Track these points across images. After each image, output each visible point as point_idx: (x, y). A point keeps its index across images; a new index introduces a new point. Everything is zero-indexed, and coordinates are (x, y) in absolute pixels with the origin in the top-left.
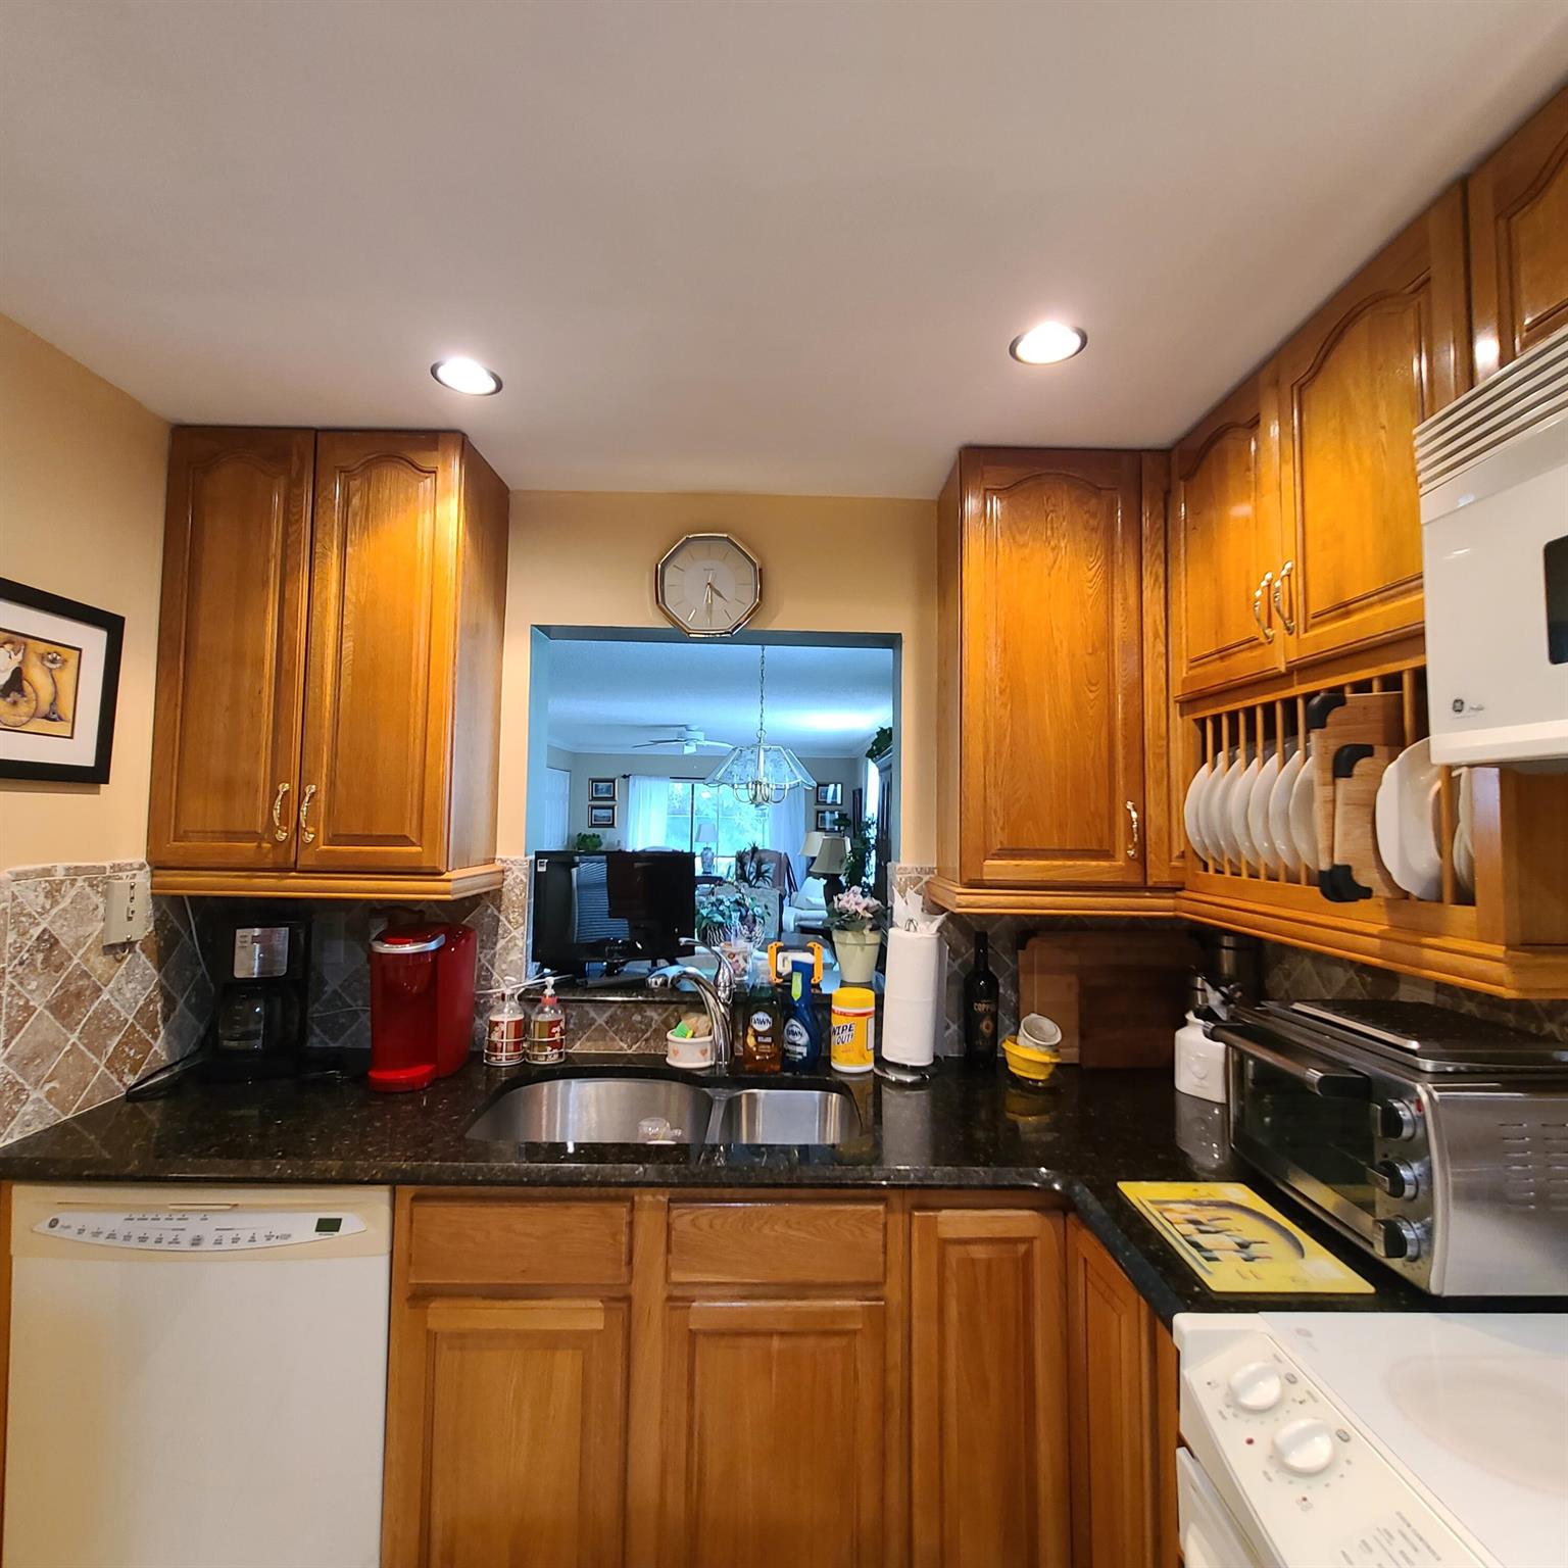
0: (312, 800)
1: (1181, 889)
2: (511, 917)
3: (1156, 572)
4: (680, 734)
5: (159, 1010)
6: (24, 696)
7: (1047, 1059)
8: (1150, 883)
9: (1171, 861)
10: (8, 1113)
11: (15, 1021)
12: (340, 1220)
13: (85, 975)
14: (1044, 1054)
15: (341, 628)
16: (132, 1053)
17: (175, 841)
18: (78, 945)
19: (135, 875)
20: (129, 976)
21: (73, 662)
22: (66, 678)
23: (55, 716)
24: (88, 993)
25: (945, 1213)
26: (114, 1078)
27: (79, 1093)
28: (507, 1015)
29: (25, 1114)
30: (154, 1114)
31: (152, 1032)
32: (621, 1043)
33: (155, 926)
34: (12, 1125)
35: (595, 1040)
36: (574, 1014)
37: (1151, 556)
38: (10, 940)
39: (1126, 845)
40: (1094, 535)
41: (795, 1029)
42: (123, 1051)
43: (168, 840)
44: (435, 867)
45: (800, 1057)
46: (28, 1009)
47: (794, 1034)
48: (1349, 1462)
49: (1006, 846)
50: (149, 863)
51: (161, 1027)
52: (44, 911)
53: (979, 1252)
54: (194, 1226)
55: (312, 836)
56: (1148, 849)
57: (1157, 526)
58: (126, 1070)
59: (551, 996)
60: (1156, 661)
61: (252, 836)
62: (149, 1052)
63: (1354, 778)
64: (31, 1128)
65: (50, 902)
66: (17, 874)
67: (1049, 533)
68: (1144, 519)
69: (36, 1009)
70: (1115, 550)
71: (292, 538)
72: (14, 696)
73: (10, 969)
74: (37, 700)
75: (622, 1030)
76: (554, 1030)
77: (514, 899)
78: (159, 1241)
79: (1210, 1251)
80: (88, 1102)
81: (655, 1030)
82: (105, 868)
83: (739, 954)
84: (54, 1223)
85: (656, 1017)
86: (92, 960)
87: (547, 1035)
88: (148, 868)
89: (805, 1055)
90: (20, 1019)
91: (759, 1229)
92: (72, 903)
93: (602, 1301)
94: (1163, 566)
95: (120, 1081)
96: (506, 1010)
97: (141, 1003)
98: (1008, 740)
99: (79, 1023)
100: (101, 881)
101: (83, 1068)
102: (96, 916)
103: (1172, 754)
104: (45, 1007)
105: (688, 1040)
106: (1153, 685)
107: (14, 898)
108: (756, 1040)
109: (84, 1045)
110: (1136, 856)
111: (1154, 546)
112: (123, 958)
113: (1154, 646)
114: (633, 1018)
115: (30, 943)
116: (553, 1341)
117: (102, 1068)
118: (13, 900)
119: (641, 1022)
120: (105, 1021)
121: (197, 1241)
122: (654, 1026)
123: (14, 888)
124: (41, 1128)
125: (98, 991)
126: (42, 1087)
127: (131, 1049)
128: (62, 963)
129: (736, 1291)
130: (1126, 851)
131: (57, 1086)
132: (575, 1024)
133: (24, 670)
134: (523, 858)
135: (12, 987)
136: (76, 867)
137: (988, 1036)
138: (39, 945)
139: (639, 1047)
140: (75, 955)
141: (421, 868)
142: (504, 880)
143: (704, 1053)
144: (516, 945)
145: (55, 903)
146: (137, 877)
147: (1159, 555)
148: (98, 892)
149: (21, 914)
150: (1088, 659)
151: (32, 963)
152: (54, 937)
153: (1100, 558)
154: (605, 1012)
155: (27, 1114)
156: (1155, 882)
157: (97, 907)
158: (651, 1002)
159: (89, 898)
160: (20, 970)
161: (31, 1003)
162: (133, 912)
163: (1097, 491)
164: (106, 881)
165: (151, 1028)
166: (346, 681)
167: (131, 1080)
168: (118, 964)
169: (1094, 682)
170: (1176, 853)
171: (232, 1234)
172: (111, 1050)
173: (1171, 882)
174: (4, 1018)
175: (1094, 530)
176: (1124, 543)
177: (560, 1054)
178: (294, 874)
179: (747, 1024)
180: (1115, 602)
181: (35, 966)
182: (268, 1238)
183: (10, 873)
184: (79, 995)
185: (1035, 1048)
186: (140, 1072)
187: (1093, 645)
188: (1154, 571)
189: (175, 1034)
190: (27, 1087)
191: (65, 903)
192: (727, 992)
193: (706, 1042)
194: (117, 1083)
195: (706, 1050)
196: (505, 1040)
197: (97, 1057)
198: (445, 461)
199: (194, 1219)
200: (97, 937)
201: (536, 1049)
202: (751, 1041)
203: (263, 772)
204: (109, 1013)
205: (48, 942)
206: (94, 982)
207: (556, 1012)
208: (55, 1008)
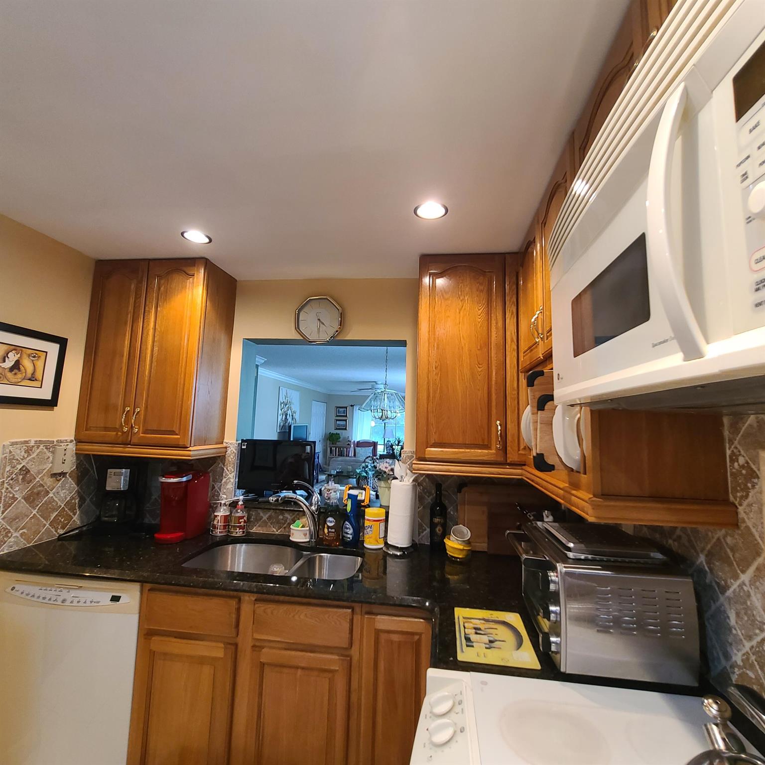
0: (138, 415)
1: (525, 465)
2: (229, 468)
3: (512, 310)
4: (373, 386)
5: (77, 502)
6: (20, 371)
7: (461, 547)
8: (508, 461)
9: (519, 450)
10: (2, 541)
11: (8, 503)
12: (120, 597)
13: (42, 485)
14: (460, 544)
15: (154, 341)
16: (62, 520)
17: (86, 431)
18: (39, 473)
19: (68, 445)
20: (63, 487)
21: (43, 357)
22: (39, 364)
23: (34, 379)
24: (42, 493)
25: (379, 617)
26: (53, 530)
27: (36, 535)
28: (222, 512)
29: (10, 542)
30: (72, 547)
31: (73, 512)
32: (274, 529)
33: (76, 467)
34: (3, 546)
35: (263, 527)
36: (254, 514)
37: (510, 303)
38: (7, 469)
39: (496, 442)
40: (481, 294)
41: (347, 526)
42: (58, 519)
43: (83, 430)
44: (184, 445)
45: (349, 539)
46: (14, 499)
47: (347, 528)
48: (457, 742)
49: (437, 441)
50: (75, 440)
51: (78, 510)
52: (24, 458)
53: (395, 638)
54: (65, 594)
55: (137, 430)
56: (508, 445)
57: (513, 288)
58: (59, 527)
59: (241, 505)
60: (512, 353)
61: (114, 429)
62: (71, 520)
63: (545, 411)
64: (12, 548)
65: (27, 454)
66: (13, 443)
67: (460, 293)
68: (506, 285)
69: (17, 499)
70: (493, 300)
71: (137, 304)
72: (16, 371)
73: (7, 481)
74: (25, 373)
75: (274, 523)
76: (241, 521)
77: (230, 460)
78: (50, 599)
79: (473, 642)
80: (40, 539)
81: (288, 523)
82: (54, 441)
83: (332, 489)
84: (13, 589)
85: (289, 517)
86: (45, 480)
87: (238, 522)
88: (74, 442)
89: (351, 539)
90: (10, 502)
91: (293, 616)
92: (37, 455)
93: (224, 644)
94: (516, 307)
95: (56, 532)
96: (222, 510)
97: (68, 499)
98: (439, 390)
99: (38, 506)
100: (51, 447)
101: (38, 525)
102: (48, 461)
103: (520, 398)
104: (22, 498)
105: (299, 529)
106: (510, 364)
107: (10, 452)
108: (328, 530)
109: (40, 515)
110: (501, 448)
111: (511, 298)
112: (60, 479)
113: (511, 345)
114: (279, 517)
115: (16, 471)
116: (202, 661)
117: (48, 525)
118: (10, 453)
119: (283, 519)
120: (50, 506)
121: (64, 601)
122: (288, 522)
123: (11, 448)
124: (17, 548)
125: (47, 493)
126: (18, 532)
127: (62, 518)
128: (31, 480)
129: (283, 646)
130: (496, 445)
131: (26, 532)
132: (254, 519)
133: (21, 361)
134: (235, 442)
135: (7, 489)
136: (40, 441)
137: (439, 535)
138: (20, 472)
139: (281, 531)
140: (38, 477)
141: (179, 445)
142: (226, 451)
143: (305, 535)
144: (230, 481)
145: (29, 455)
146: (69, 446)
147: (513, 302)
148: (50, 451)
149: (13, 459)
150: (478, 352)
151: (17, 480)
152: (28, 469)
153: (484, 304)
154: (267, 514)
155: (11, 542)
156: (511, 461)
157: (49, 458)
158: (287, 510)
159: (45, 453)
160: (11, 482)
161: (16, 496)
162: (65, 460)
163: (483, 273)
164: (54, 447)
165: (73, 510)
166: (154, 364)
167: (61, 532)
168: (57, 482)
169: (480, 363)
170: (522, 447)
171: (77, 599)
172: (52, 518)
173: (519, 461)
174: (2, 502)
175: (482, 291)
176: (496, 297)
177: (243, 532)
178: (129, 446)
179: (325, 522)
180: (492, 325)
181: (18, 481)
182: (91, 602)
183: (10, 442)
184: (38, 493)
185: (456, 541)
186: (66, 529)
187: (480, 347)
188: (511, 310)
189: (84, 513)
190: (11, 531)
191: (34, 455)
192: (316, 507)
193: (307, 530)
194: (55, 533)
195: (306, 534)
196: (219, 524)
197: (45, 520)
198: (198, 271)
199: (65, 591)
200: (48, 470)
201: (232, 529)
202: (326, 531)
203: (120, 402)
204: (53, 502)
205: (25, 471)
206: (46, 489)
207: (243, 512)
208: (26, 499)
